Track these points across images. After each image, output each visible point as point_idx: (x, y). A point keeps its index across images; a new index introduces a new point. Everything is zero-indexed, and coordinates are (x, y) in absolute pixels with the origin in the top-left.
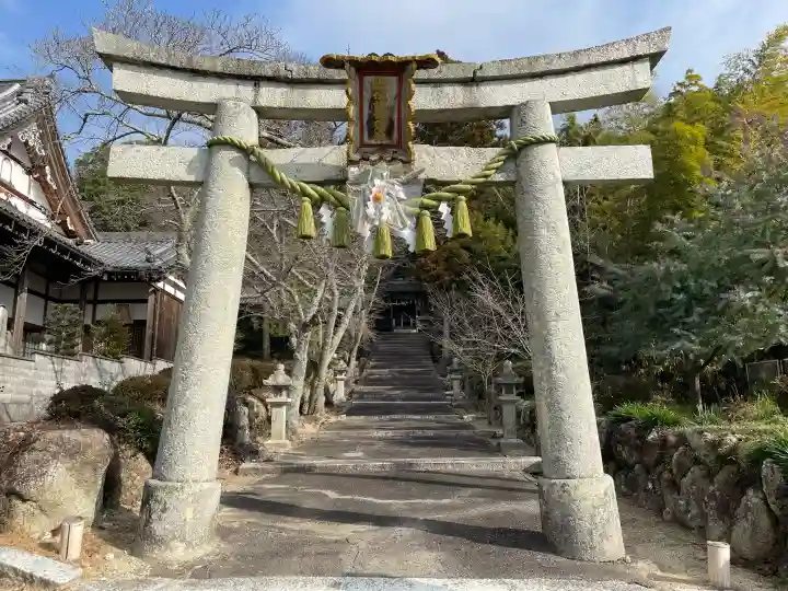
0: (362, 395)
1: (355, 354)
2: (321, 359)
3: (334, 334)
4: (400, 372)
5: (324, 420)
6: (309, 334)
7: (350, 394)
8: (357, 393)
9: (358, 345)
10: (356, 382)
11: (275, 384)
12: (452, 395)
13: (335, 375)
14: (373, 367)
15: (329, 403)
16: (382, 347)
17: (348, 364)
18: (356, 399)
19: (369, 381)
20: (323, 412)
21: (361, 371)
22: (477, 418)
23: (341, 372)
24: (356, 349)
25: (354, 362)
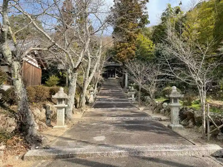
0: (99, 99)
1: (96, 85)
2: (84, 86)
3: (89, 76)
4: (112, 91)
5: (85, 110)
6: (77, 74)
7: (95, 99)
8: (97, 98)
9: (97, 82)
10: (97, 95)
11: (58, 97)
12: (131, 99)
13: (90, 92)
14: (103, 90)
15: (87, 103)
16: (105, 83)
17: (94, 88)
18: (97, 101)
19: (101, 94)
20: (85, 107)
21: (99, 91)
22: (145, 109)
23: (92, 91)
24: (97, 83)
25: (96, 88)
